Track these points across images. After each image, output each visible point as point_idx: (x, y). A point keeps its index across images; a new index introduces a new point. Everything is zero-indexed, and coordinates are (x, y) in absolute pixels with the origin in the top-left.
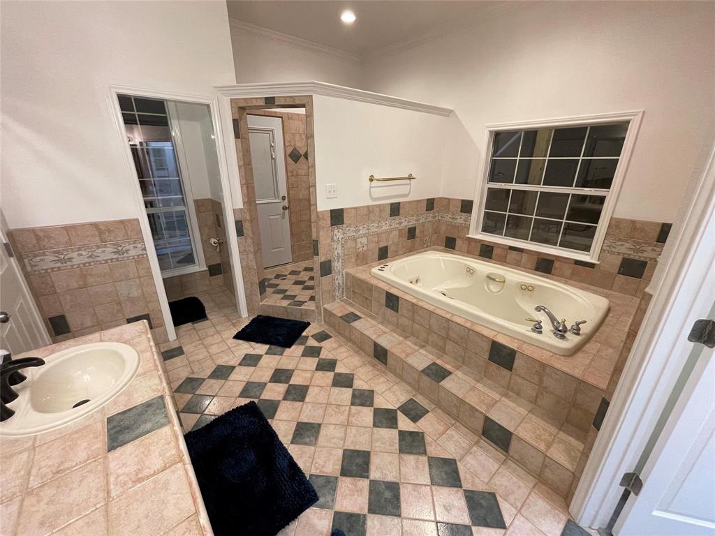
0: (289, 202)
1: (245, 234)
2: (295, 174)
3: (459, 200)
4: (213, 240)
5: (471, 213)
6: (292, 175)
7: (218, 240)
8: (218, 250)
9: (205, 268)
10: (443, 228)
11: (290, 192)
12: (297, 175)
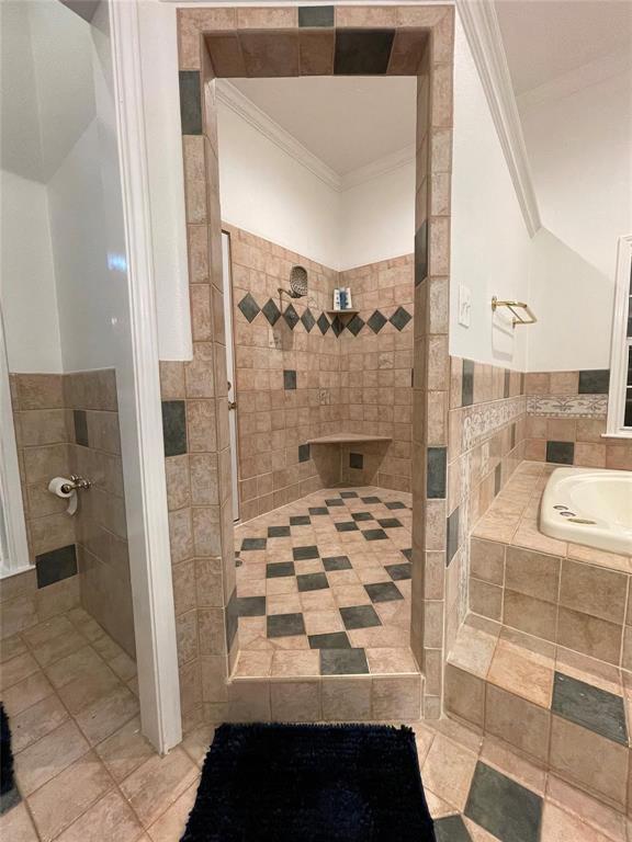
0: (237, 395)
1: (191, 447)
2: (248, 341)
3: (574, 372)
4: (58, 483)
5: (607, 393)
6: (244, 344)
7: (76, 482)
8: (72, 510)
9: (26, 566)
10: (539, 428)
11: (240, 376)
12: (252, 344)
